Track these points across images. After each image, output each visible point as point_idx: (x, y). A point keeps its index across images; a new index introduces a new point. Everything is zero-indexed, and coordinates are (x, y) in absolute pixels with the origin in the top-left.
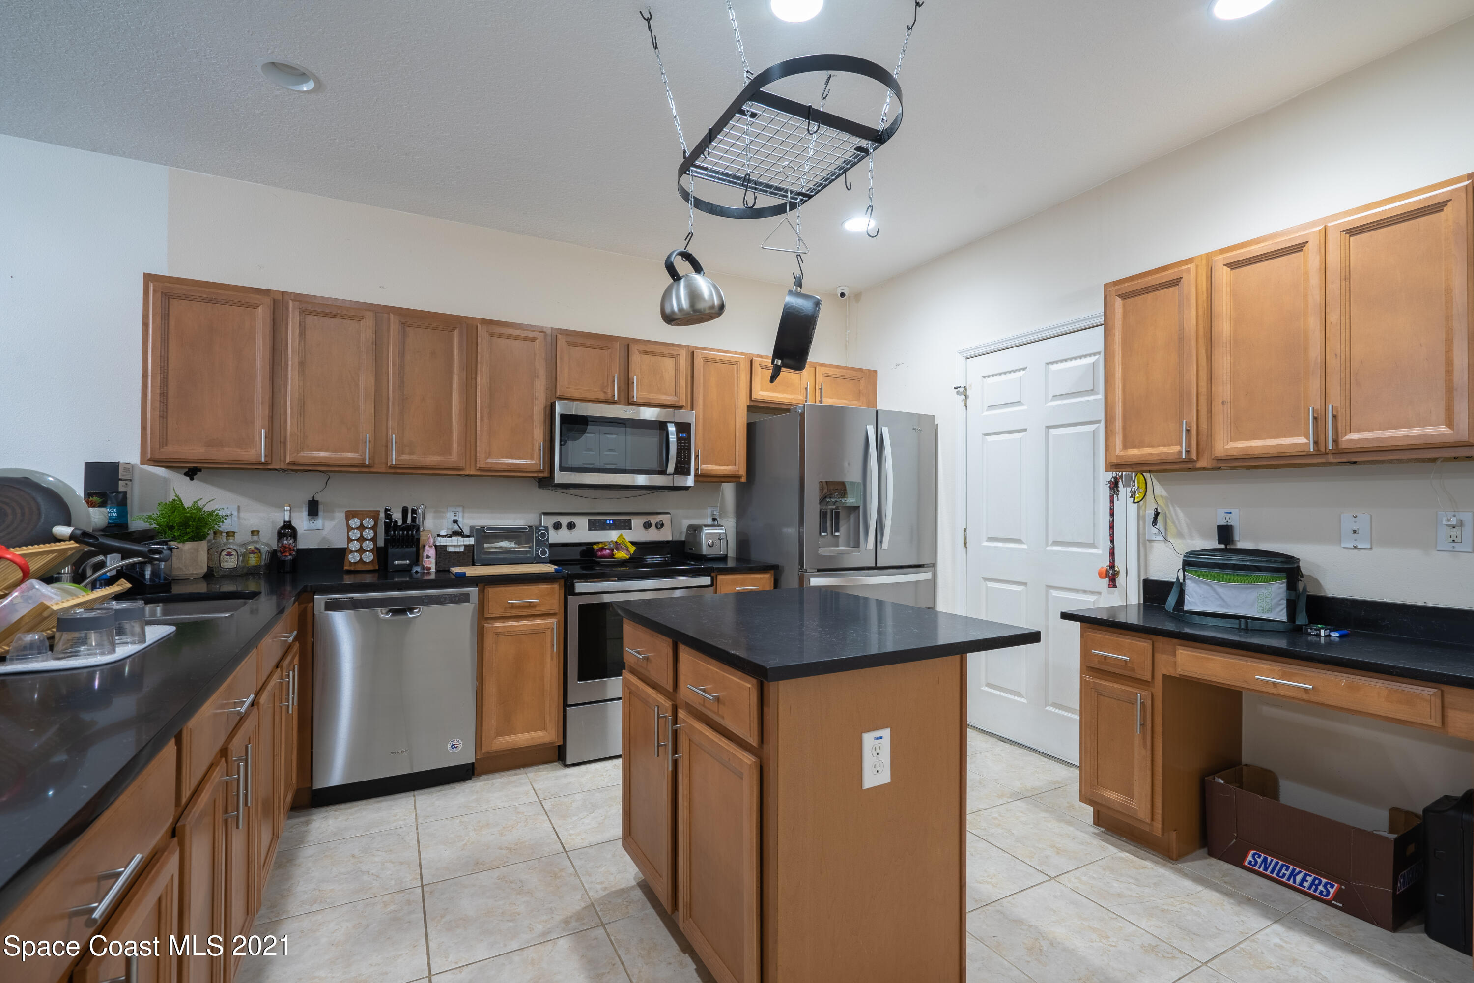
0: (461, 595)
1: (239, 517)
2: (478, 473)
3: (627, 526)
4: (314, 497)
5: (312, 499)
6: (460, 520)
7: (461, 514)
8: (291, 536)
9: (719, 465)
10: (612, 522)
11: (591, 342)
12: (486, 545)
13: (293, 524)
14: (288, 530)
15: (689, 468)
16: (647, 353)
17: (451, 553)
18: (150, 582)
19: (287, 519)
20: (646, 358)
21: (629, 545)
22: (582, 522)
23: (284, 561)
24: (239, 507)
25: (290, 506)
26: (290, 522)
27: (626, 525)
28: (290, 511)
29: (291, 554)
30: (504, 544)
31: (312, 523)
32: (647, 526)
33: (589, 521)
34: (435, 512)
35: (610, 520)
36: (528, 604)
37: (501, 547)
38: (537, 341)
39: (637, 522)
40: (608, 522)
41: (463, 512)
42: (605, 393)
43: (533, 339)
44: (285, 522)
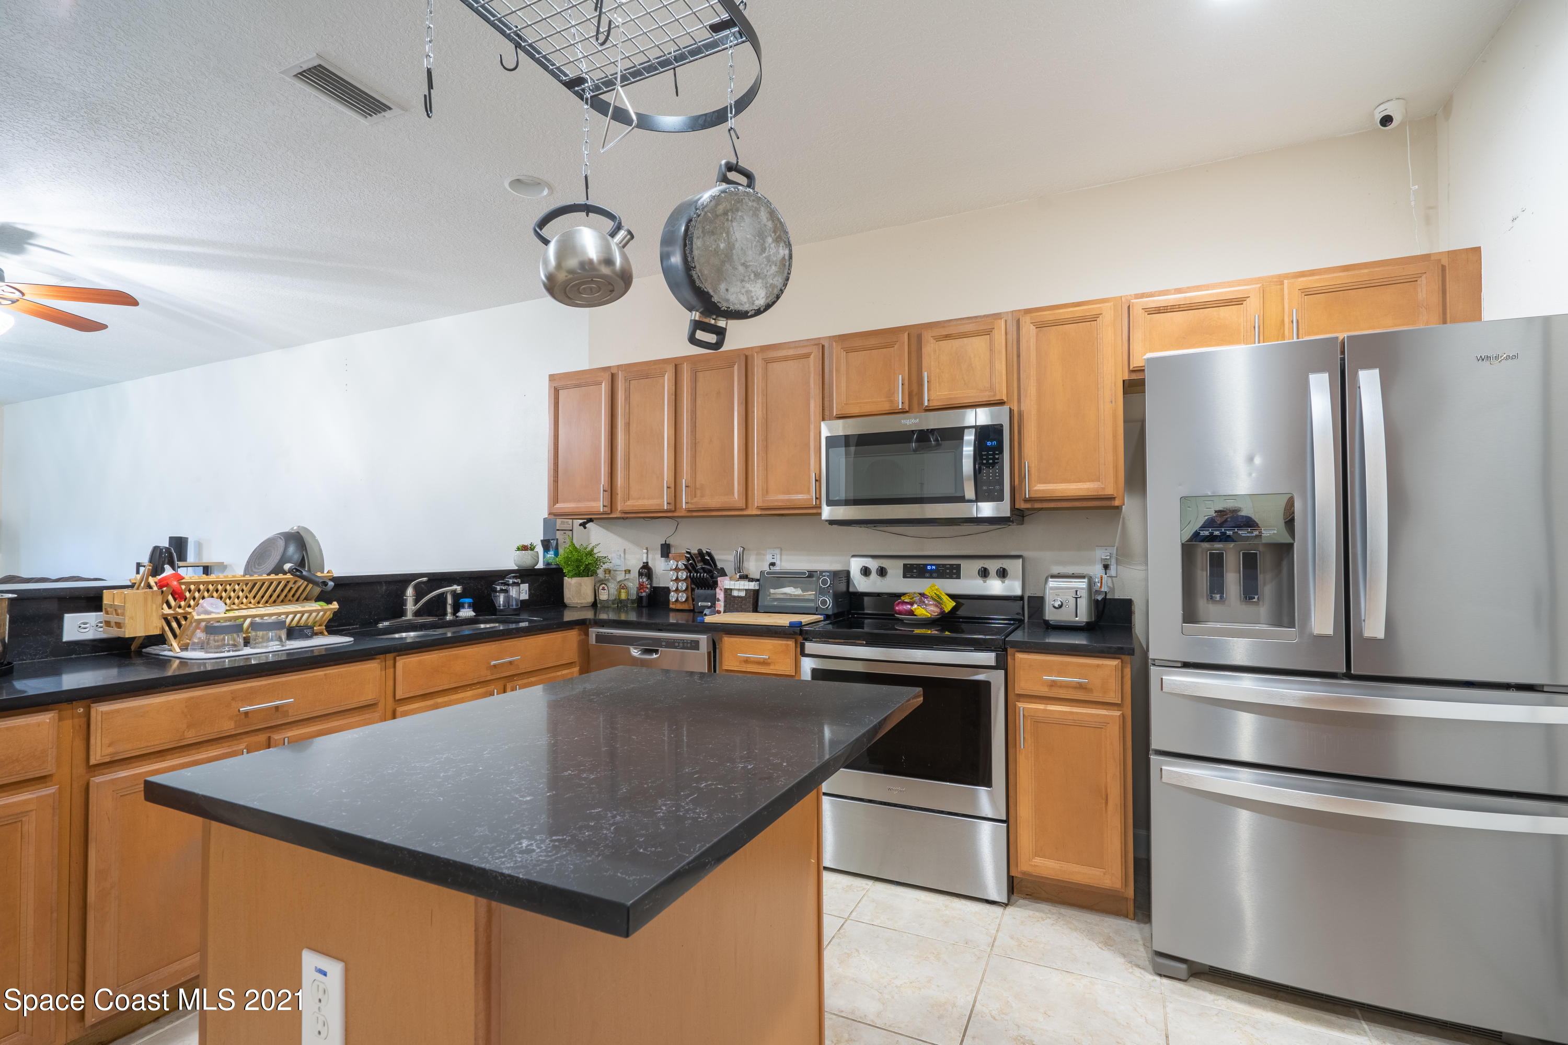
0: (692, 641)
1: (625, 558)
2: (759, 513)
3: (954, 574)
4: (666, 541)
5: (664, 543)
6: (778, 563)
7: (778, 556)
8: (646, 576)
9: (1069, 481)
10: (934, 567)
11: (873, 341)
12: (772, 591)
13: (650, 565)
14: (646, 571)
15: (1002, 491)
16: (947, 337)
17: (735, 597)
18: (503, 606)
19: (645, 561)
20: (946, 344)
21: (945, 598)
22: (895, 568)
23: (642, 596)
24: (625, 549)
25: (647, 549)
26: (647, 563)
27: (953, 572)
28: (647, 553)
29: (645, 591)
30: (789, 590)
31: (667, 564)
32: (984, 573)
33: (905, 565)
34: (757, 554)
35: (931, 565)
36: (762, 660)
37: (785, 594)
38: (812, 356)
39: (970, 568)
40: (929, 568)
41: (781, 555)
42: (891, 401)
43: (807, 356)
44: (644, 563)
